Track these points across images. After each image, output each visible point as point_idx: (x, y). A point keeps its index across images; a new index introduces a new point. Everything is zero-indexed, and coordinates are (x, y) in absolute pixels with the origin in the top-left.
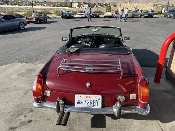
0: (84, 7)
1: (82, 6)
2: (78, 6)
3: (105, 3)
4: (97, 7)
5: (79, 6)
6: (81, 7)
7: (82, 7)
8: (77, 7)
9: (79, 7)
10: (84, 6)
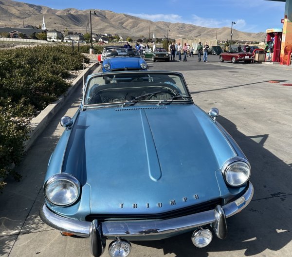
0: (71, 40)
1: (65, 38)
2: (58, 38)
3: (108, 34)
4: (97, 41)
5: (60, 39)
6: (65, 41)
7: (69, 41)
8: (55, 40)
9: (60, 41)
10: (71, 38)
